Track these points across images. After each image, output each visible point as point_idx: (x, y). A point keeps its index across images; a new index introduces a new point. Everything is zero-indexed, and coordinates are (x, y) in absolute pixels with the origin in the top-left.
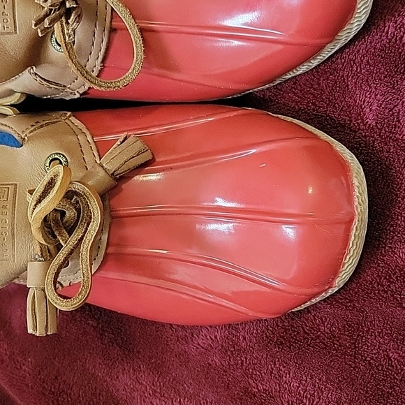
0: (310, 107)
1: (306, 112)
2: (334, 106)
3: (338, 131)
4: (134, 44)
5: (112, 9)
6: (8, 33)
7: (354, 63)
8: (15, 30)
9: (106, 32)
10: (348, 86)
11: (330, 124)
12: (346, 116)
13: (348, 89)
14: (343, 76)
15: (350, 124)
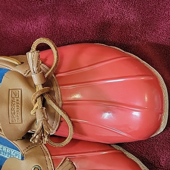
0: (139, 152)
1: (137, 154)
2: (148, 155)
3: (150, 165)
4: (70, 129)
5: (61, 116)
6: (19, 123)
7: (157, 141)
8: (22, 122)
9: (58, 122)
10: (154, 148)
11: (146, 162)
12: (153, 161)
13: (154, 150)
14: (153, 144)
15: (154, 164)
